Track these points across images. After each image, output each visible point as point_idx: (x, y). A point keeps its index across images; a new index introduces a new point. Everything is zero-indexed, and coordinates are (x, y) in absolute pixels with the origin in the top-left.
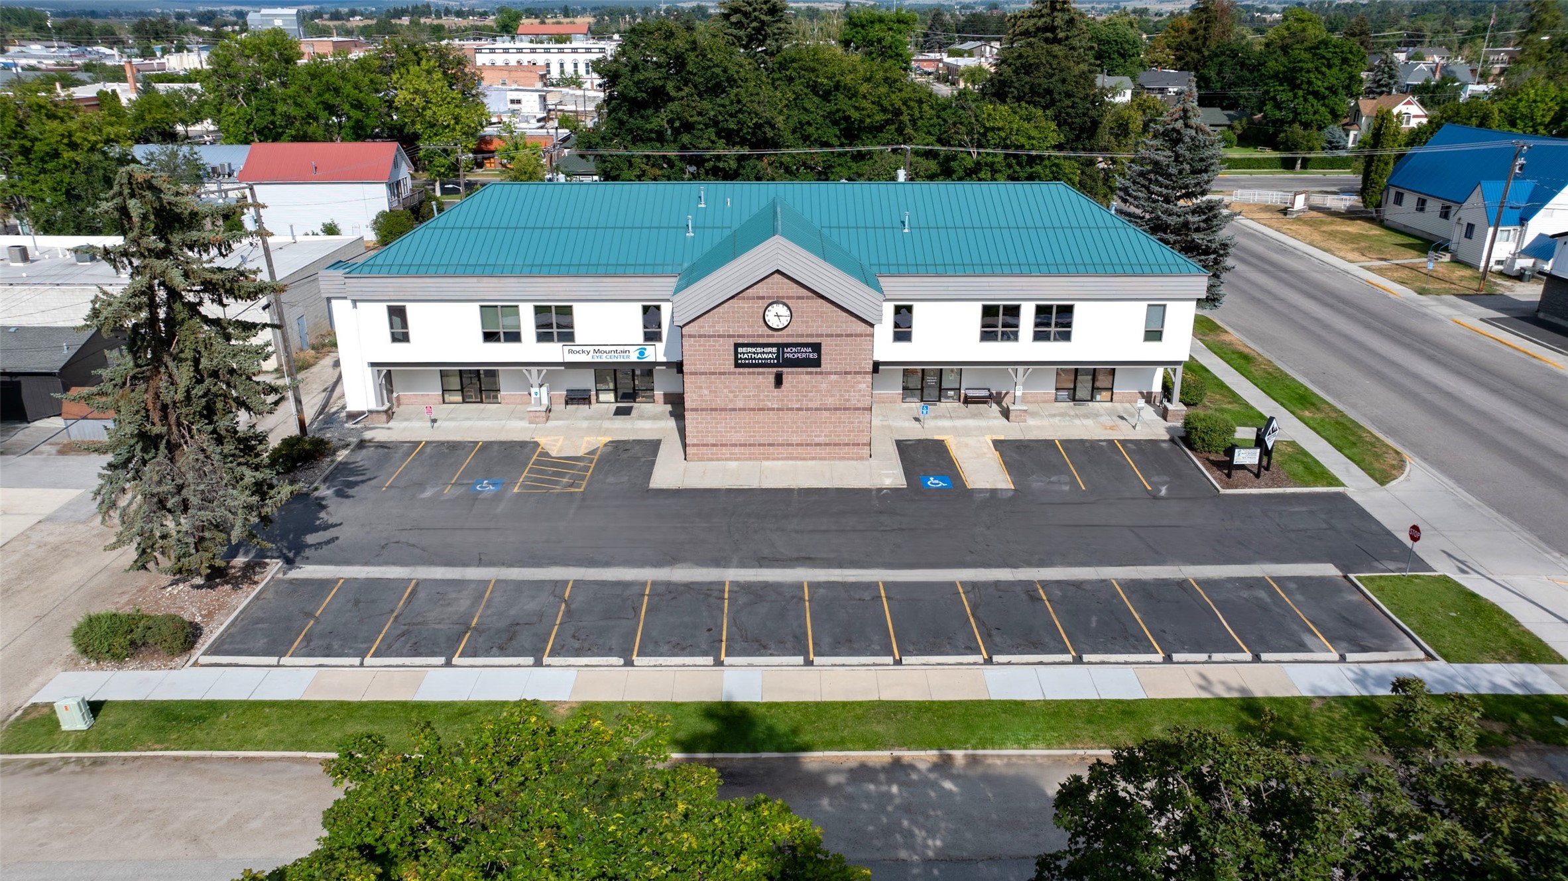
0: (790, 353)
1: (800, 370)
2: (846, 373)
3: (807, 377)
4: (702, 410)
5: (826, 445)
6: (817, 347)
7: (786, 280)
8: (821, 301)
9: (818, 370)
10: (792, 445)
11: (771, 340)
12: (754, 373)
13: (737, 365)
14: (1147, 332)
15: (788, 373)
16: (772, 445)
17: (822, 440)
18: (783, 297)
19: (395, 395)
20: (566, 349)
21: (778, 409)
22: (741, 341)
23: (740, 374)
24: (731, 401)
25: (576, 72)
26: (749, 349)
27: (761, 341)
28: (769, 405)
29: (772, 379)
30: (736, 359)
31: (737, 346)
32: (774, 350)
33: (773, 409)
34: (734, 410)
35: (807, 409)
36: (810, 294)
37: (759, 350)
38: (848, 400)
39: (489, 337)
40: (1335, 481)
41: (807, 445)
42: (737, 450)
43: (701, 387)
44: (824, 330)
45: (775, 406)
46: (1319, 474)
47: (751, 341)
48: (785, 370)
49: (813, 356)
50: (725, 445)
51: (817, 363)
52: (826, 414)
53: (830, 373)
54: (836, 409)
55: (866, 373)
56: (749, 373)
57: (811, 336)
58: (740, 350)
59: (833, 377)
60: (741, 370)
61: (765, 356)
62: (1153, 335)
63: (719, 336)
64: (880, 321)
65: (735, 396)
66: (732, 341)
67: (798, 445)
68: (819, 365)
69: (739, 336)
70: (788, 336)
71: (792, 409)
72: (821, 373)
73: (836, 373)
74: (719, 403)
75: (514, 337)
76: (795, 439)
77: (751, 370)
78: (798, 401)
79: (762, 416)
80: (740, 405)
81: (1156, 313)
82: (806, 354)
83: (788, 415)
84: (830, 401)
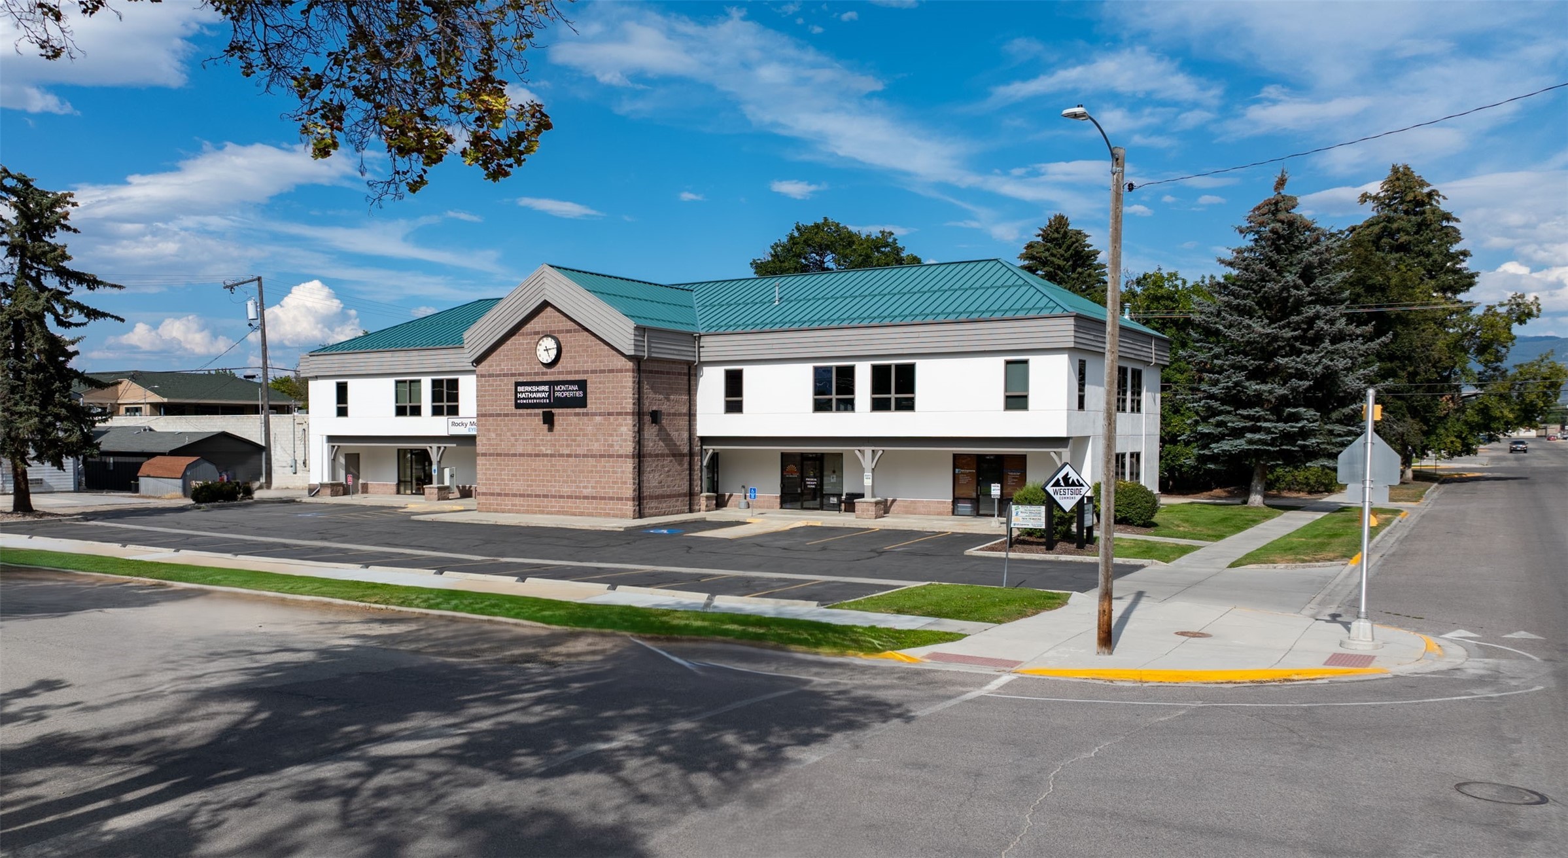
0: (561, 392)
1: (569, 410)
2: (610, 414)
3: (575, 419)
4: (491, 455)
5: (594, 498)
6: (582, 385)
7: (557, 314)
8: (586, 333)
9: (584, 410)
10: (561, 497)
11: (546, 378)
12: (530, 415)
13: (518, 406)
14: (1007, 397)
15: (559, 414)
16: (545, 496)
18: (554, 332)
19: (361, 481)
20: (451, 420)
21: (552, 456)
22: (521, 379)
23: (521, 415)
24: (513, 445)
26: (529, 388)
27: (538, 379)
28: (544, 450)
29: (545, 421)
30: (516, 399)
31: (517, 384)
32: (546, 388)
33: (546, 455)
34: (515, 455)
35: (577, 456)
36: (577, 327)
37: (535, 388)
38: (612, 446)
39: (401, 411)
41: (576, 497)
42: (517, 501)
43: (489, 430)
44: (589, 366)
45: (549, 452)
47: (529, 379)
48: (554, 411)
49: (580, 394)
50: (506, 495)
51: (581, 402)
52: (592, 461)
53: (595, 414)
54: (602, 456)
55: (627, 414)
56: (528, 415)
57: (577, 372)
58: (520, 389)
59: (598, 419)
60: (521, 411)
61: (539, 395)
62: (1016, 401)
63: (504, 375)
65: (516, 440)
66: (514, 380)
67: (568, 497)
68: (585, 406)
69: (520, 375)
70: (559, 373)
71: (562, 456)
72: (587, 414)
73: (600, 414)
74: (503, 447)
75: (416, 411)
76: (566, 490)
77: (529, 411)
78: (568, 446)
79: (538, 463)
80: (520, 450)
81: (1017, 372)
82: (573, 392)
83: (560, 463)
84: (596, 447)
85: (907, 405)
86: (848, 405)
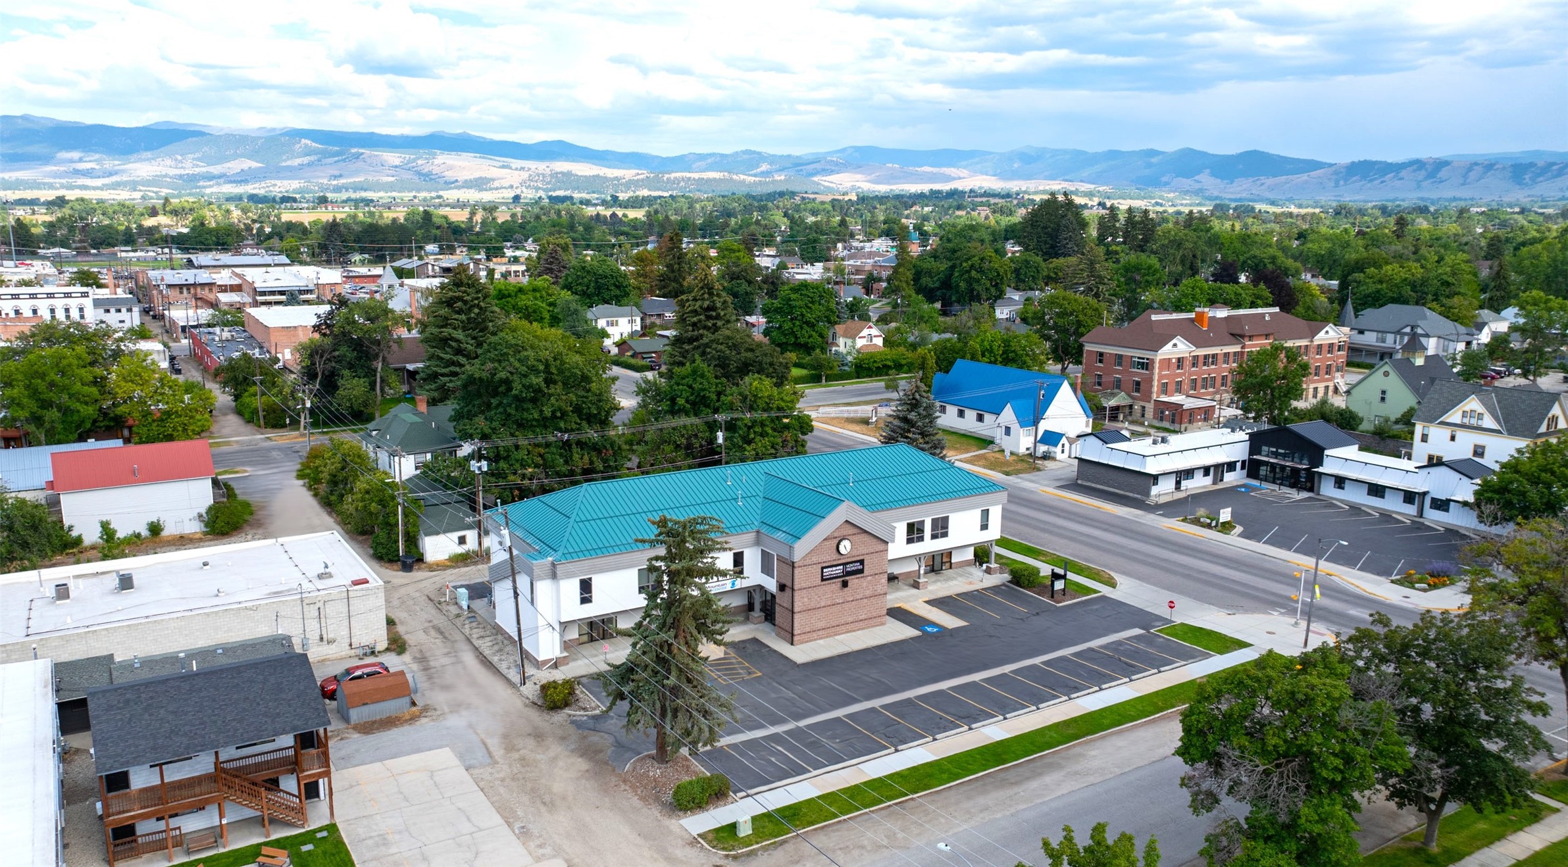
0: (850, 568)
1: (855, 576)
2: (876, 573)
3: (859, 580)
4: (804, 612)
5: (865, 620)
6: (862, 562)
7: (850, 525)
8: (866, 534)
9: (864, 574)
11: (842, 562)
12: (831, 583)
13: (823, 580)
14: (981, 525)
15: (849, 580)
17: (863, 617)
18: (848, 536)
22: (825, 565)
23: (824, 585)
24: (818, 603)
25: (53, 317)
26: (829, 569)
27: (836, 563)
28: (839, 600)
29: (839, 585)
30: (822, 576)
31: (823, 568)
32: (843, 567)
33: (841, 603)
34: (820, 608)
35: (858, 599)
36: (855, 531)
37: (835, 568)
38: (876, 591)
40: (1096, 592)
41: (856, 622)
42: (820, 633)
43: (803, 598)
44: (865, 550)
45: (844, 600)
46: (1089, 590)
47: (830, 564)
48: (847, 578)
49: (860, 567)
50: (814, 631)
51: (861, 571)
52: (865, 601)
53: (868, 575)
54: (869, 598)
56: (828, 583)
57: (860, 555)
58: (824, 570)
59: (869, 578)
60: (824, 583)
61: (837, 571)
62: (984, 527)
63: (814, 564)
64: (893, 541)
65: (821, 600)
66: (820, 566)
67: (851, 623)
68: (864, 572)
69: (824, 562)
70: (851, 557)
71: (851, 601)
72: (865, 576)
73: (870, 575)
74: (813, 605)
76: (850, 619)
77: (829, 581)
78: (854, 595)
79: (834, 609)
80: (823, 604)
81: (985, 514)
82: (858, 566)
83: (847, 606)
84: (868, 593)
85: (945, 535)
86: (921, 539)
